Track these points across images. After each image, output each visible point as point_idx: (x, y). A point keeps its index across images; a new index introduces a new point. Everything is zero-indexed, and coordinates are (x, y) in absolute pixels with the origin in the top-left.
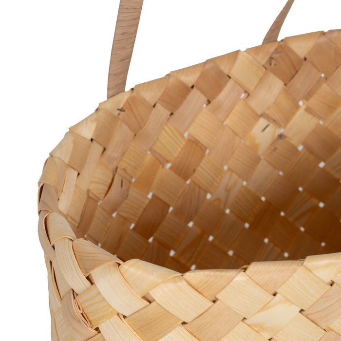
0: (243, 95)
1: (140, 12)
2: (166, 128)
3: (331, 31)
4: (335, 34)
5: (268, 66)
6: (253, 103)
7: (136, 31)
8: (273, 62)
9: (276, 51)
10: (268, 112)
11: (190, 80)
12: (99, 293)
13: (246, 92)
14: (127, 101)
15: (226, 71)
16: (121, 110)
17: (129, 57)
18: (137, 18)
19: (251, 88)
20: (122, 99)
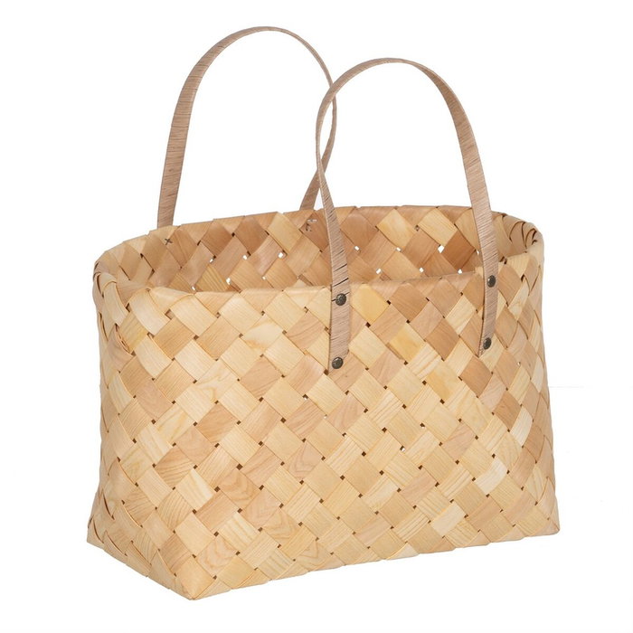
0: (281, 255)
1: (184, 151)
2: (210, 270)
3: (363, 208)
4: (366, 211)
5: (304, 231)
6: (291, 263)
7: (181, 169)
8: (309, 228)
9: (311, 217)
10: (305, 274)
11: (231, 228)
12: (138, 322)
13: (284, 252)
14: (174, 234)
15: (264, 227)
16: (168, 241)
17: (176, 193)
18: (182, 157)
19: (289, 249)
20: (169, 232)
